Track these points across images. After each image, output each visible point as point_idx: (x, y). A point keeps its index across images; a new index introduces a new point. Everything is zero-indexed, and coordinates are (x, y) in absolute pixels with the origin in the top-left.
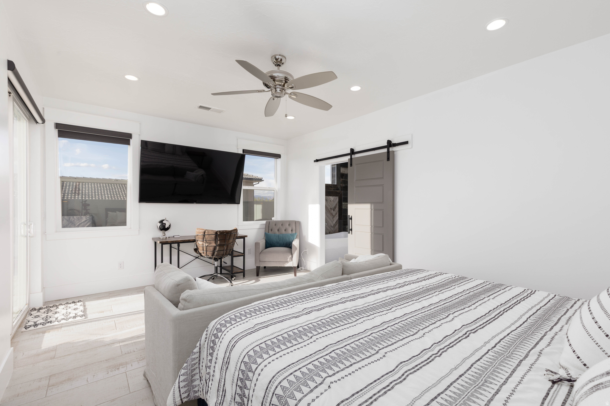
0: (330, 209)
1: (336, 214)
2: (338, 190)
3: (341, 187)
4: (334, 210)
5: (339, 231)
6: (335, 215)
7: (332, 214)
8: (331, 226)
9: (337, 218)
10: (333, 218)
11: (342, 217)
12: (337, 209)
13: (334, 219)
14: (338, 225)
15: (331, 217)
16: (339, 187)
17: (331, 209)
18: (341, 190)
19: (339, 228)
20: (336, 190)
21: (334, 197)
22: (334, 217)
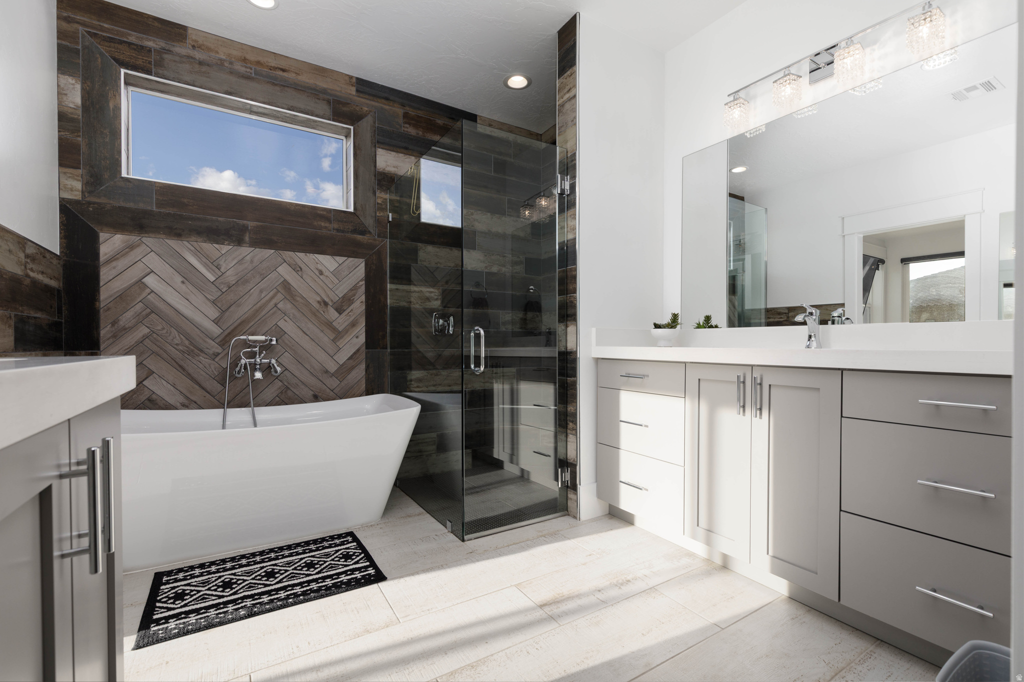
0: (316, 305)
1: (353, 324)
2: (363, 232)
3: (378, 222)
4: (340, 311)
5: (369, 392)
6: (346, 331)
7: (329, 325)
8: (327, 372)
9: (357, 338)
10: (334, 341)
11: (384, 336)
12: (359, 306)
13: (341, 343)
14: (363, 366)
15: (325, 339)
16: (369, 222)
17: (326, 304)
18: (382, 235)
19: (369, 381)
20: (355, 231)
21: (341, 259)
22: (338, 335)
